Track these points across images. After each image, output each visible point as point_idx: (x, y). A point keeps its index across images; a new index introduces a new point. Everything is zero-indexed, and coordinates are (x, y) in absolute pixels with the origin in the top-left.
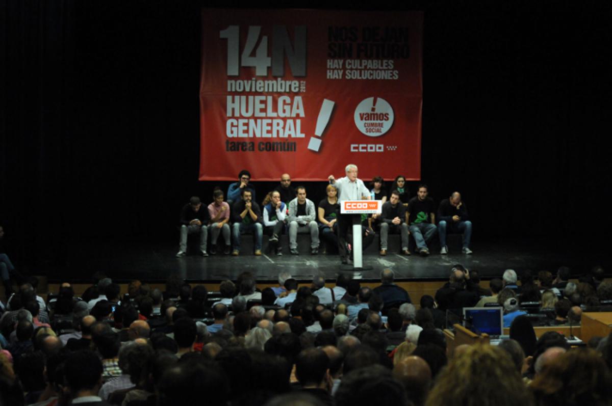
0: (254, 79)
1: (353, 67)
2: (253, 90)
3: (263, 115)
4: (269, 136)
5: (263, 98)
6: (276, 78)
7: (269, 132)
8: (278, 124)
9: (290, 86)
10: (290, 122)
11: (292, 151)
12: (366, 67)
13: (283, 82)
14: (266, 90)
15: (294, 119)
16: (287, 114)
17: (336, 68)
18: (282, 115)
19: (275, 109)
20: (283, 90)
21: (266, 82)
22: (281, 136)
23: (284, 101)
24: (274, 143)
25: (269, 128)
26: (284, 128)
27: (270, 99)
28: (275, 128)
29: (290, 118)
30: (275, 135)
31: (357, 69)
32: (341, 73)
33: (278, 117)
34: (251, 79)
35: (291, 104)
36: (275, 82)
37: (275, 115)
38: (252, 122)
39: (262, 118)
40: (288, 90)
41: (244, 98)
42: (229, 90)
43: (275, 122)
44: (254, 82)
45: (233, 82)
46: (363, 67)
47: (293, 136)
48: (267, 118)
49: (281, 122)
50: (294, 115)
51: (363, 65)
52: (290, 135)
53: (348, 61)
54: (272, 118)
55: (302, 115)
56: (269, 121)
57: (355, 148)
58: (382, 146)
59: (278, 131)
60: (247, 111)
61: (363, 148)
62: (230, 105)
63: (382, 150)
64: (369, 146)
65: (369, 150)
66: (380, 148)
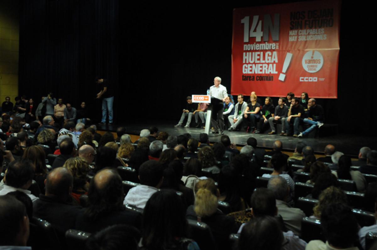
0: (255, 43)
1: (303, 34)
2: (255, 49)
3: (258, 62)
4: (261, 73)
5: (259, 53)
6: (265, 42)
7: (261, 71)
8: (265, 67)
9: (271, 46)
10: (271, 65)
11: (271, 80)
12: (309, 33)
13: (268, 44)
14: (260, 49)
15: (273, 64)
16: (269, 61)
17: (294, 35)
18: (267, 62)
19: (264, 59)
20: (268, 49)
21: (261, 45)
22: (266, 73)
23: (268, 54)
24: (263, 77)
25: (261, 69)
26: (268, 68)
27: (262, 53)
28: (264, 69)
29: (271, 63)
30: (263, 73)
31: (304, 35)
32: (296, 37)
33: (265, 63)
34: (254, 44)
35: (271, 56)
36: (264, 44)
37: (264, 62)
38: (254, 65)
39: (258, 64)
40: (270, 49)
41: (250, 53)
42: (244, 49)
43: (264, 65)
44: (255, 45)
45: (246, 45)
46: (307, 34)
47: (272, 73)
48: (260, 63)
49: (267, 65)
50: (272, 62)
51: (308, 32)
52: (270, 73)
53: (300, 31)
54: (262, 63)
55: (277, 61)
56: (261, 65)
57: (302, 79)
58: (316, 78)
59: (265, 70)
60: (252, 60)
61: (306, 79)
62: (244, 57)
63: (316, 81)
64: (310, 78)
65: (310, 81)
66: (315, 79)
